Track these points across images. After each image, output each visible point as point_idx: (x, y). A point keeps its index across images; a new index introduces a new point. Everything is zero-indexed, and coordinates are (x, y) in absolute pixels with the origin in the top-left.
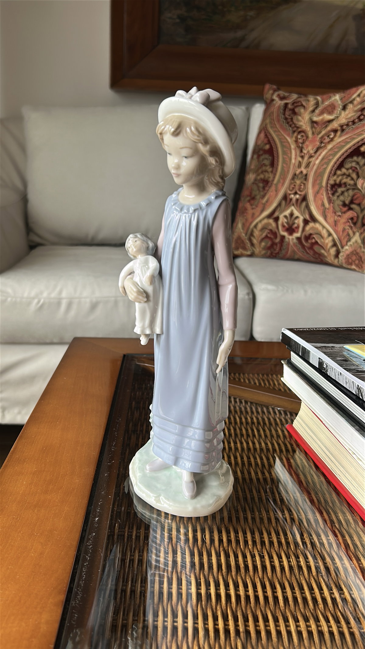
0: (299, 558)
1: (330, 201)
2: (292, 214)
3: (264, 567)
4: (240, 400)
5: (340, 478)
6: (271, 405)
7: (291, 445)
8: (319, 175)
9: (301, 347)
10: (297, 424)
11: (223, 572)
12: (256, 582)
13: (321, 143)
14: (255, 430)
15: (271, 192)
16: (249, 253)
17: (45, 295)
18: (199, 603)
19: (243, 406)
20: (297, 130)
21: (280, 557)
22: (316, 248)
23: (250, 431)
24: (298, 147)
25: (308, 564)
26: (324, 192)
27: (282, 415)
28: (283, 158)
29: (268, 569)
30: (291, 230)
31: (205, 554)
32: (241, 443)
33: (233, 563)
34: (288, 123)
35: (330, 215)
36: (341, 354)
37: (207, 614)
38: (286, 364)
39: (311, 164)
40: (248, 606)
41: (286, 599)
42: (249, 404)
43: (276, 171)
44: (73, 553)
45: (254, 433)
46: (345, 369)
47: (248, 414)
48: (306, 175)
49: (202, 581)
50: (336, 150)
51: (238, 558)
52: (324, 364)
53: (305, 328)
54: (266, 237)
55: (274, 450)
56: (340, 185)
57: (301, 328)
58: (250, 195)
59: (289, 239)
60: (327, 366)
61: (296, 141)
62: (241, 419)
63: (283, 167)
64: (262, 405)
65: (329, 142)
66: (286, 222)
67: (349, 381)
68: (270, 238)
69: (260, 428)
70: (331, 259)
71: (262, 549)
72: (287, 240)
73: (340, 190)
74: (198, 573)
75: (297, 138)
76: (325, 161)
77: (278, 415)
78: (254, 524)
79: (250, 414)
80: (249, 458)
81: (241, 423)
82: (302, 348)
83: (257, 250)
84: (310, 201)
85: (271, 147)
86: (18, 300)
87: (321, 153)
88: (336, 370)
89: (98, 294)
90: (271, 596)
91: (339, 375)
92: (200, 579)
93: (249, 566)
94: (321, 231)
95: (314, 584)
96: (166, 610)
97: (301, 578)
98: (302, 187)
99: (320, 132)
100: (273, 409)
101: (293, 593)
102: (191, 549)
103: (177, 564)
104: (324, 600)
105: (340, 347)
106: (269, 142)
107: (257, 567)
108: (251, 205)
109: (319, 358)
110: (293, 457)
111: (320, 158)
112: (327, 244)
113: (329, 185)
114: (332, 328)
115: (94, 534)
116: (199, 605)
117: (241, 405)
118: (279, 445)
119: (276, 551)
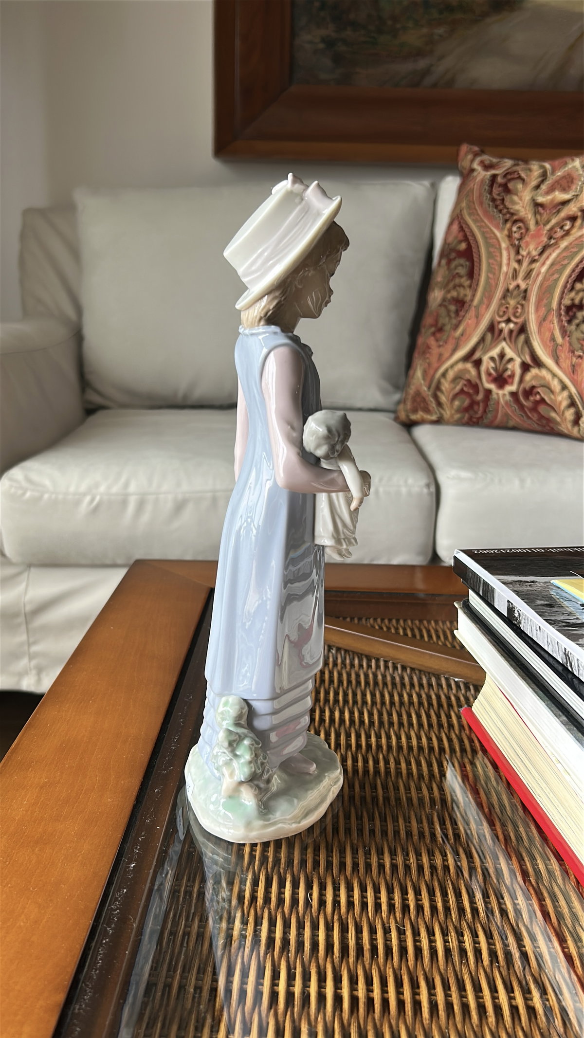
0: (463, 935)
1: (564, 332)
2: (502, 355)
3: (403, 950)
4: (393, 663)
5: (541, 800)
6: (444, 674)
7: (471, 741)
8: (546, 291)
9: (482, 582)
10: (477, 708)
11: (334, 957)
12: (388, 975)
13: (550, 238)
14: (414, 716)
15: (469, 319)
16: (434, 418)
17: (102, 489)
18: (289, 1009)
19: (399, 675)
20: (512, 218)
21: (431, 933)
22: (542, 409)
23: (405, 717)
24: (513, 245)
25: (477, 945)
26: (555, 317)
27: (461, 690)
28: (489, 264)
29: (409, 953)
30: (501, 380)
31: (308, 925)
32: (389, 737)
33: (352, 942)
34: (496, 207)
35: (564, 355)
36: (547, 593)
37: (300, 1029)
38: (460, 608)
39: (534, 274)
40: (370, 1016)
41: (434, 1006)
42: (408, 671)
43: (477, 285)
44: (87, 922)
45: (412, 720)
46: (546, 620)
47: (405, 688)
48: (526, 291)
49: (299, 971)
50: (575, 250)
51: (362, 933)
52: (516, 612)
53: (492, 550)
54: (462, 391)
55: (442, 750)
56: (580, 307)
57: (485, 550)
58: (435, 324)
59: (498, 394)
60: (520, 614)
61: (510, 236)
62: (391, 696)
63: (488, 278)
64: (429, 673)
65: (563, 237)
66: (493, 368)
67: (551, 642)
68: (468, 394)
69: (423, 711)
70: (566, 426)
71: (404, 918)
72: (494, 396)
73: (581, 315)
74: (293, 959)
75: (510, 231)
76: (557, 267)
77: (454, 691)
78: (395, 875)
79: (408, 687)
80: (398, 763)
81: (392, 703)
82: (484, 583)
83: (447, 413)
84: (531, 332)
85: (469, 247)
86: (61, 497)
87: (550, 254)
88: (533, 621)
89: (185, 487)
90: (409, 1000)
91: (537, 630)
92: (295, 969)
93: (379, 947)
94: (551, 382)
95: (483, 981)
96: (233, 1020)
97: (463, 971)
98: (519, 310)
99: (548, 221)
100: (447, 680)
101: (447, 995)
102: (287, 916)
103: (260, 941)
104: (498, 1009)
105: (545, 583)
106: (466, 239)
107: (392, 949)
108: (437, 340)
109: (508, 601)
110: (472, 763)
111: (548, 262)
112: (560, 403)
113: (563, 307)
114: (538, 548)
115: (125, 890)
116: (289, 1013)
117: (396, 672)
118: (450, 740)
119: (425, 923)
